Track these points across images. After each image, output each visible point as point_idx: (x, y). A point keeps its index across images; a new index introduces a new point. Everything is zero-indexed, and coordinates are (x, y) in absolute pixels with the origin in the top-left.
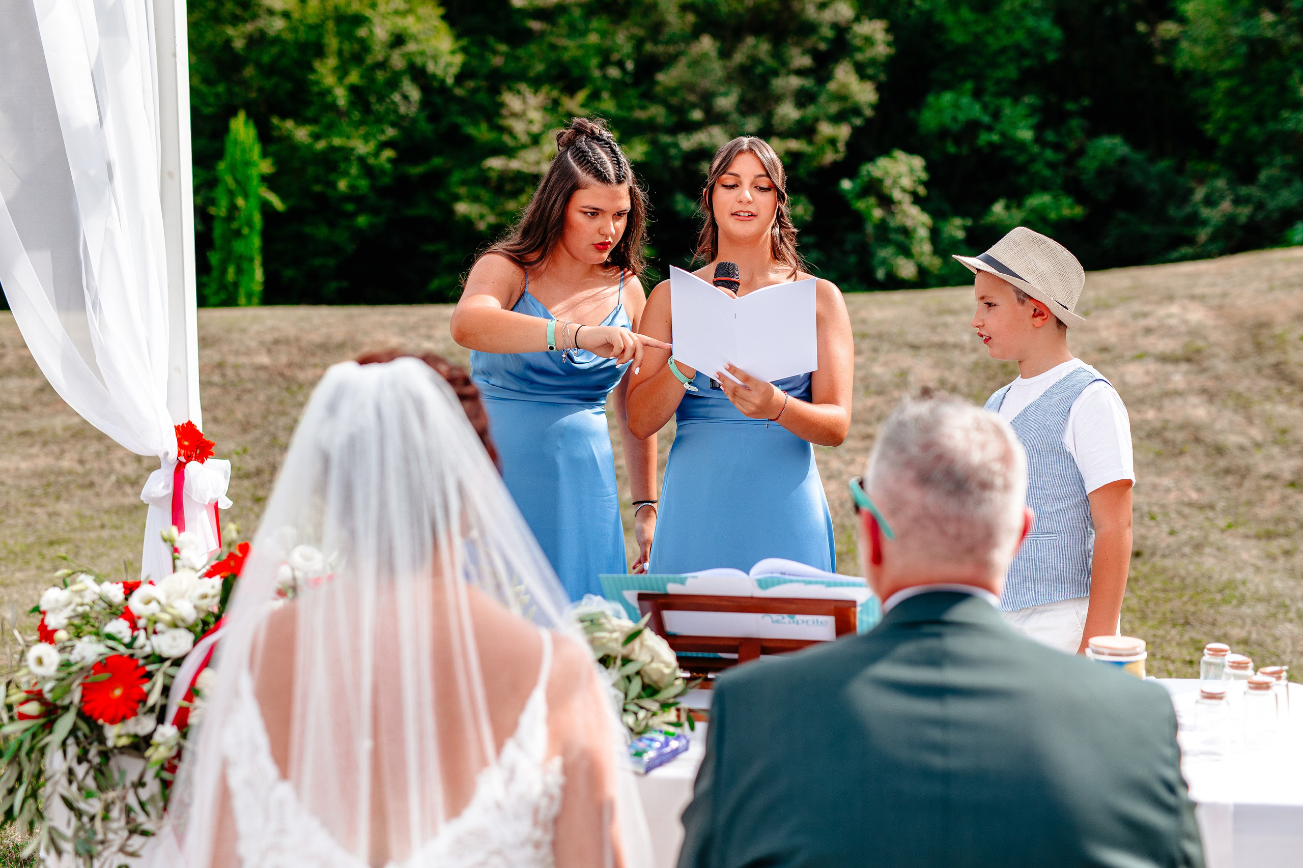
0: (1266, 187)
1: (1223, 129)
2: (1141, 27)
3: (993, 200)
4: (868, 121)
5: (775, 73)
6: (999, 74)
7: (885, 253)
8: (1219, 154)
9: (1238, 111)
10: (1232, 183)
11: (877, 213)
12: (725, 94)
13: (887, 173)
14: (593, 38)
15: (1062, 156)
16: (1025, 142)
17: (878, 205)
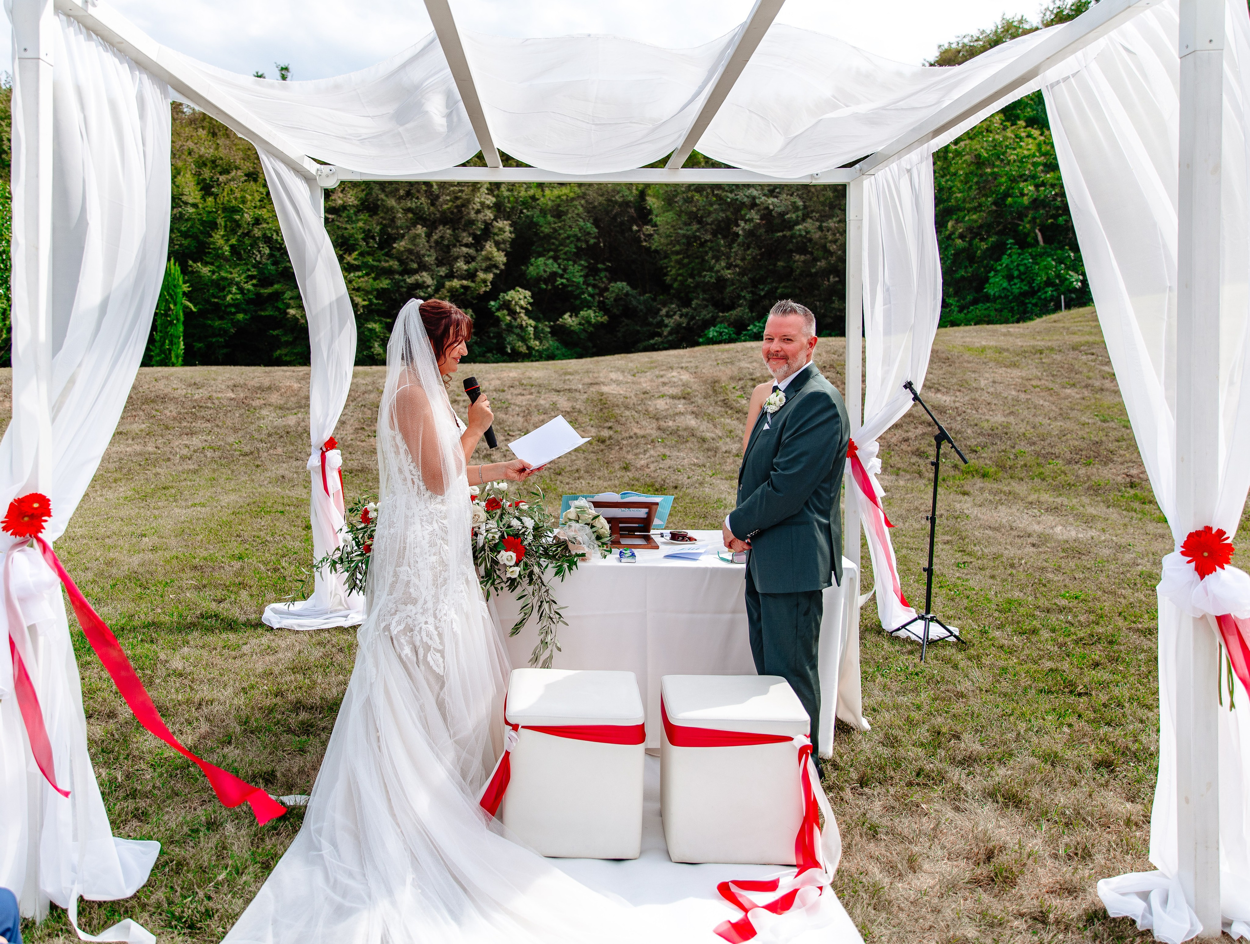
1: (676, 280)
2: (635, 228)
3: (564, 313)
4: (501, 271)
5: (455, 246)
6: (567, 249)
7: (511, 338)
8: (672, 291)
9: (681, 271)
10: (678, 306)
11: (508, 318)
12: (429, 256)
13: (513, 298)
14: (361, 224)
15: (597, 291)
16: (579, 283)
17: (509, 315)
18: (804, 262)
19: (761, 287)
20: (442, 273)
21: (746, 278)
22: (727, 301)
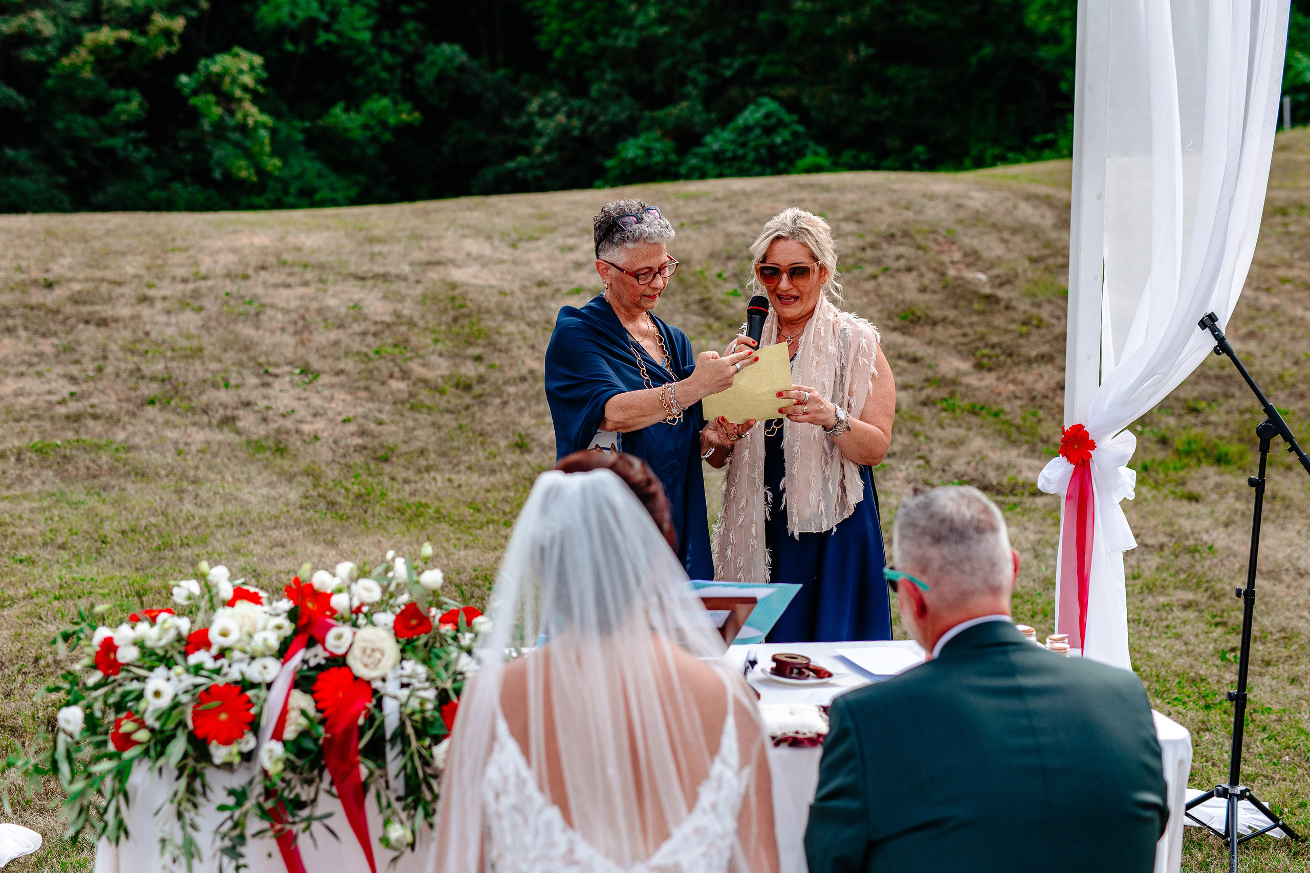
0: (596, 101)
1: (557, 42)
3: (332, 103)
4: (202, 12)
7: (223, 153)
8: (552, 66)
9: (568, 25)
10: (562, 94)
11: (217, 110)
13: (227, 70)
15: (399, 60)
16: (362, 43)
17: (218, 103)
18: (811, 15)
19: (725, 61)
20: (75, 14)
21: (696, 45)
22: (659, 88)
